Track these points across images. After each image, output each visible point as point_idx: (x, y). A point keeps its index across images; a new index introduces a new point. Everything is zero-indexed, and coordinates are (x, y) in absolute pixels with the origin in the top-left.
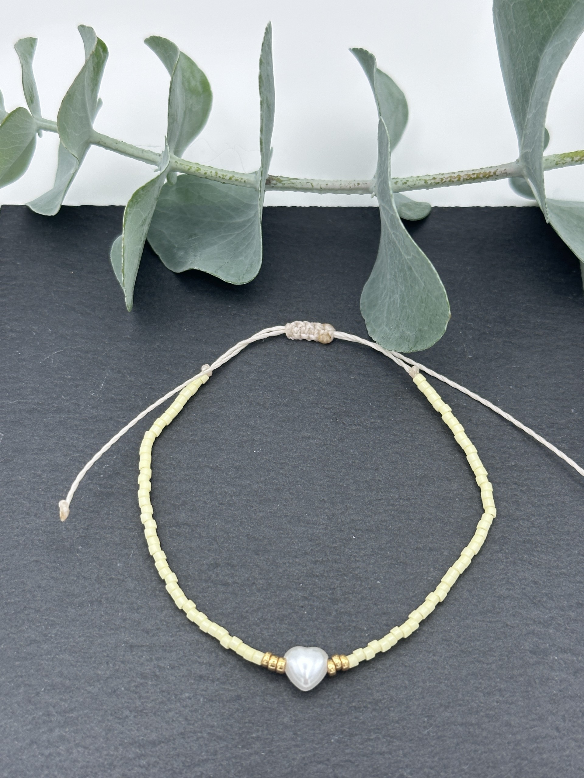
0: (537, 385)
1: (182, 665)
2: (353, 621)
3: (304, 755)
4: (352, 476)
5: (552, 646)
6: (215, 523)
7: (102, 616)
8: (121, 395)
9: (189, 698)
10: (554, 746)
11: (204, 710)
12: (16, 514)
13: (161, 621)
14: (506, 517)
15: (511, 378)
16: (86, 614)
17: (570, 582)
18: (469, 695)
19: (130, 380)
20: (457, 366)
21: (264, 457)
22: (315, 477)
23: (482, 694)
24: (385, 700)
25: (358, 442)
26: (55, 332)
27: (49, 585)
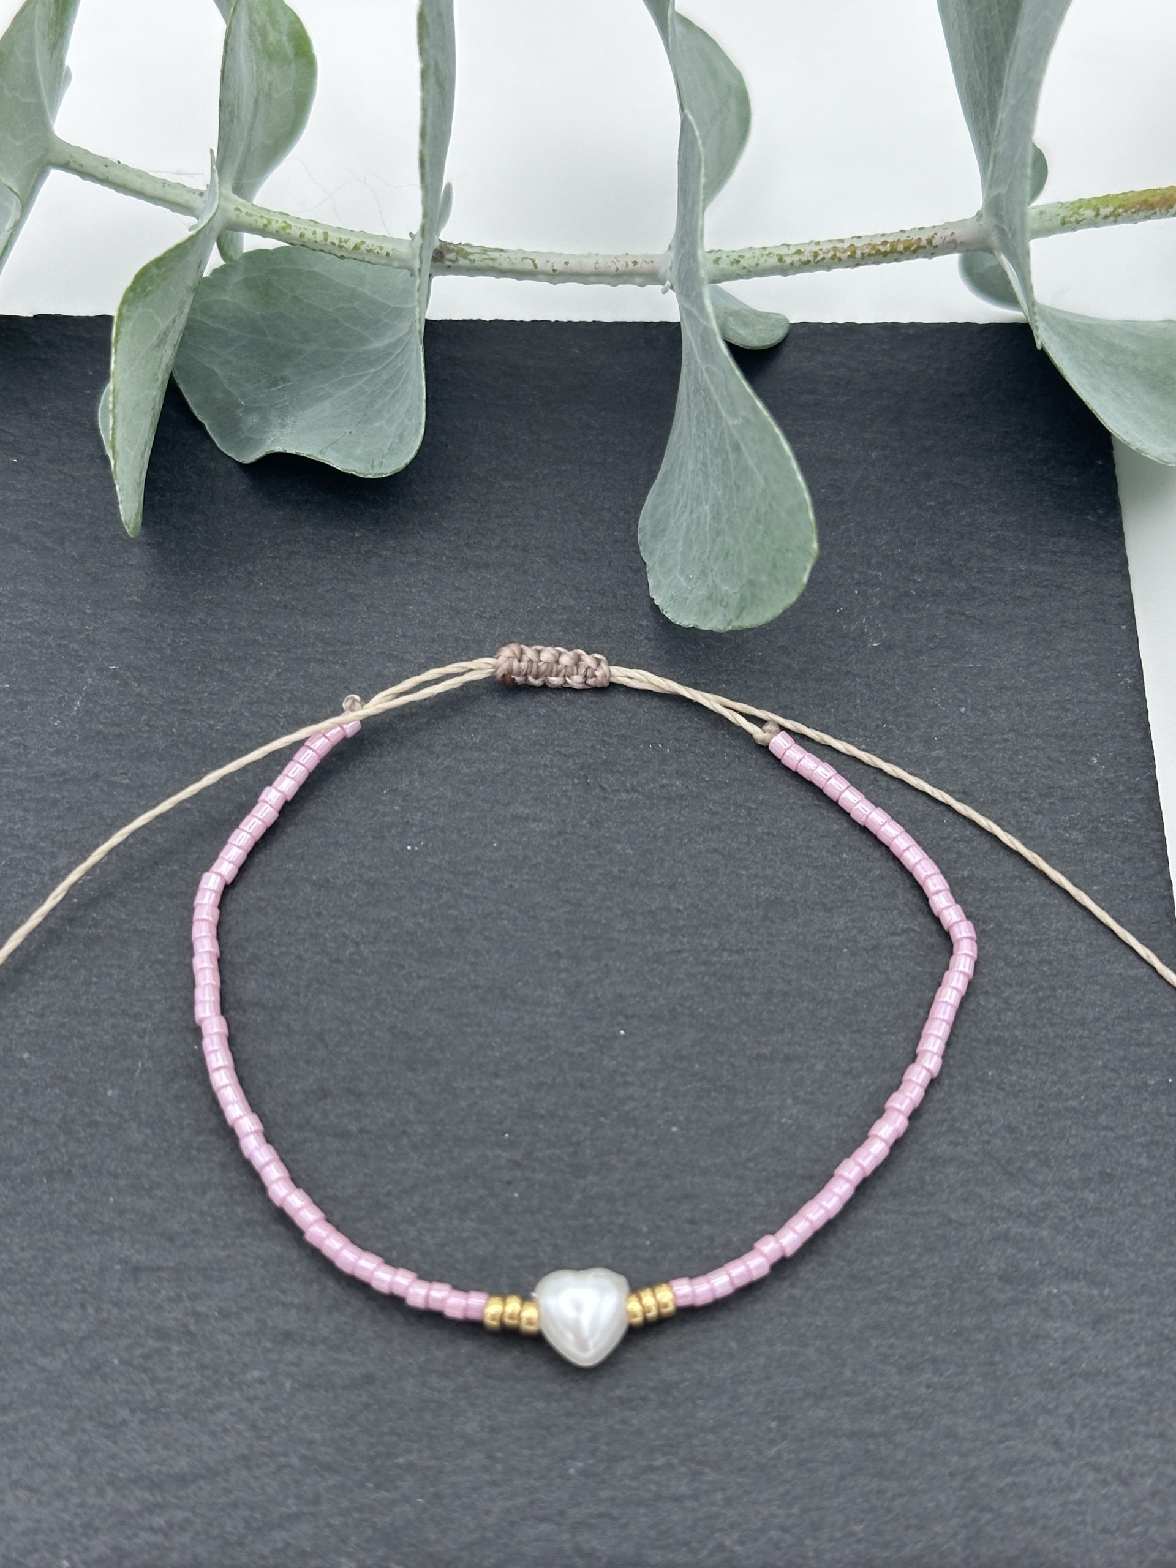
0: (1019, 705)
1: (245, 1309)
2: (618, 1214)
3: (509, 1504)
4: (620, 900)
5: (1046, 1265)
6: (322, 1002)
7: (71, 1203)
8: (118, 725)
9: (261, 1381)
10: (1050, 1481)
11: (293, 1406)
13: (202, 1214)
15: (963, 691)
16: (36, 1200)
17: (1086, 1127)
18: (867, 1371)
19: (138, 694)
20: (847, 665)
21: (430, 860)
22: (539, 903)
23: (894, 1370)
24: (687, 1383)
25: (633, 827)
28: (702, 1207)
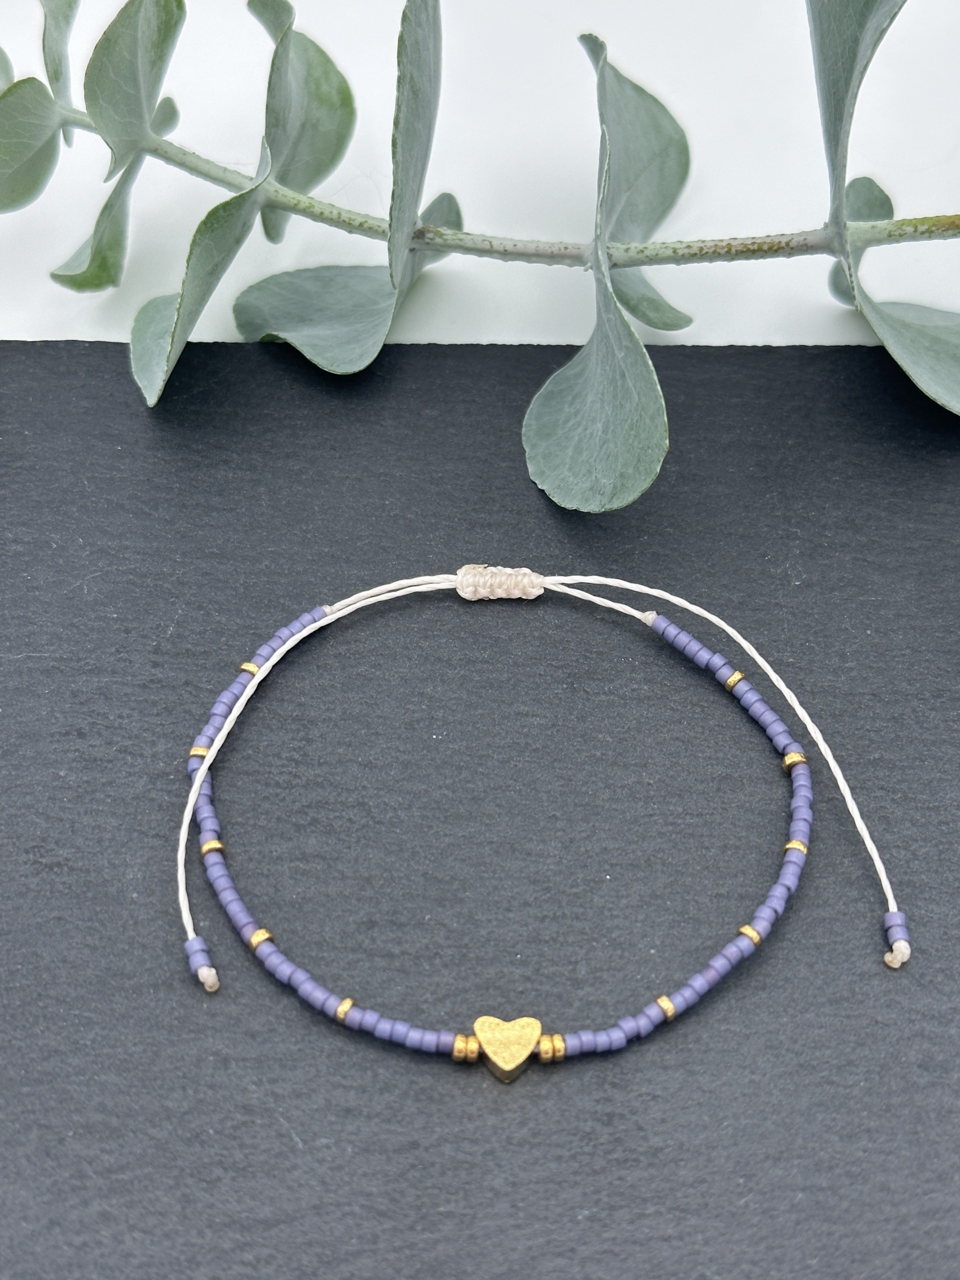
0: (913, 628)
1: (314, 1091)
2: (610, 1017)
3: (530, 1243)
4: (603, 776)
5: (956, 1056)
6: (369, 854)
7: (173, 1008)
8: (203, 645)
9: (328, 1147)
11: (355, 1167)
12: (23, 839)
13: (277, 1017)
15: (868, 618)
16: (145, 1007)
18: (815, 1139)
19: (218, 622)
20: (776, 598)
21: (451, 746)
22: (538, 779)
23: (837, 1138)
24: (670, 1149)
25: (611, 721)
26: (89, 544)
27: (81, 959)
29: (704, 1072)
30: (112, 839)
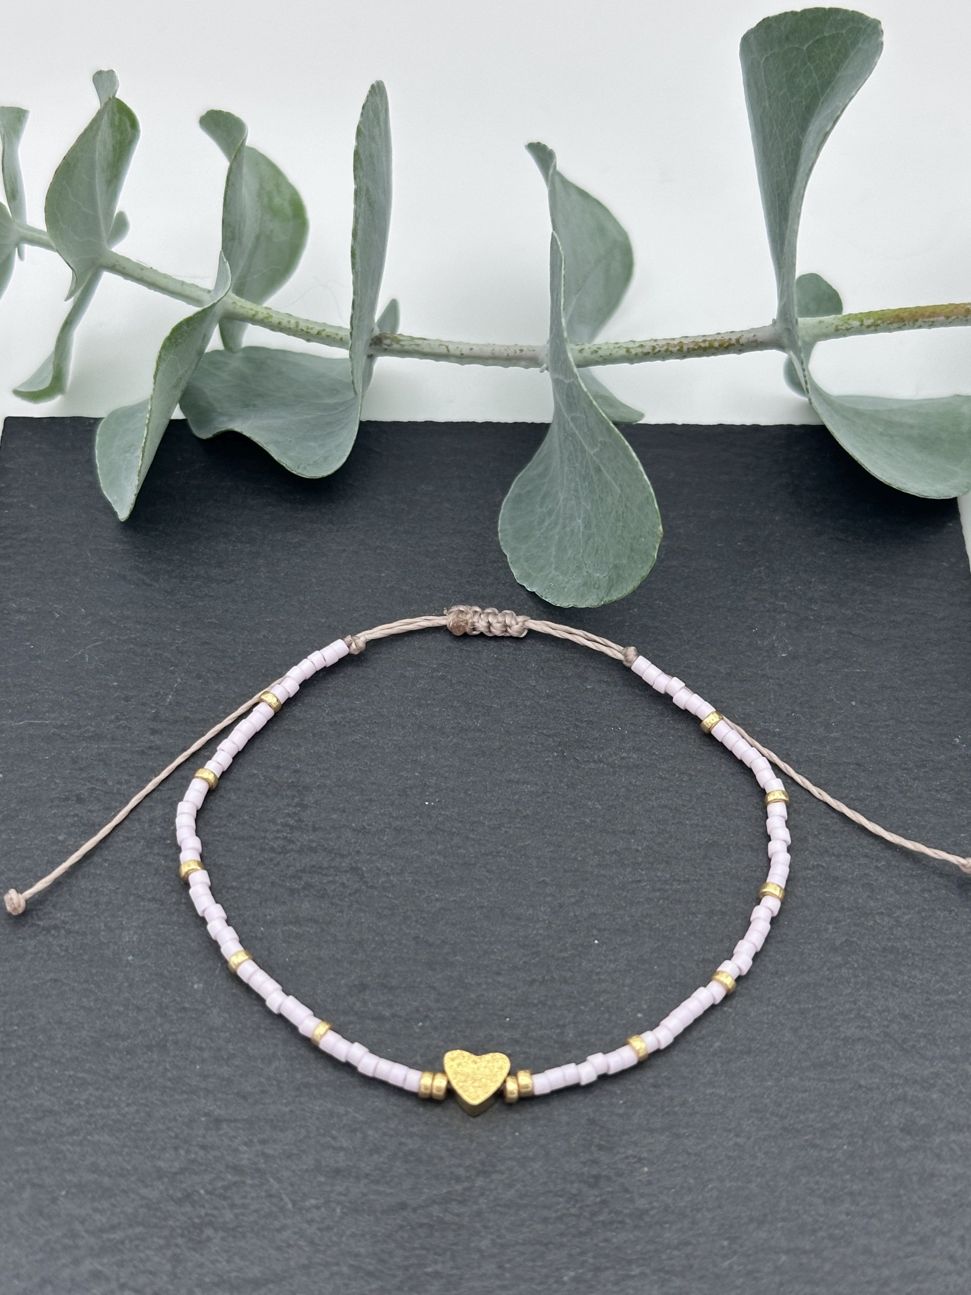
1: (304, 1151)
4: (592, 842)
5: (937, 1120)
6: (361, 918)
7: (166, 1069)
9: (318, 1207)
10: (947, 1287)
11: (343, 1227)
13: (269, 1079)
14: (851, 910)
15: (853, 689)
16: (139, 1067)
17: (963, 1015)
18: (798, 1201)
19: (216, 690)
20: (762, 670)
21: (443, 813)
22: (528, 845)
23: (819, 1201)
24: (656, 1211)
25: (601, 789)
26: (92, 614)
27: (77, 1020)
28: (663, 1075)
29: (690, 1135)
30: (108, 903)
